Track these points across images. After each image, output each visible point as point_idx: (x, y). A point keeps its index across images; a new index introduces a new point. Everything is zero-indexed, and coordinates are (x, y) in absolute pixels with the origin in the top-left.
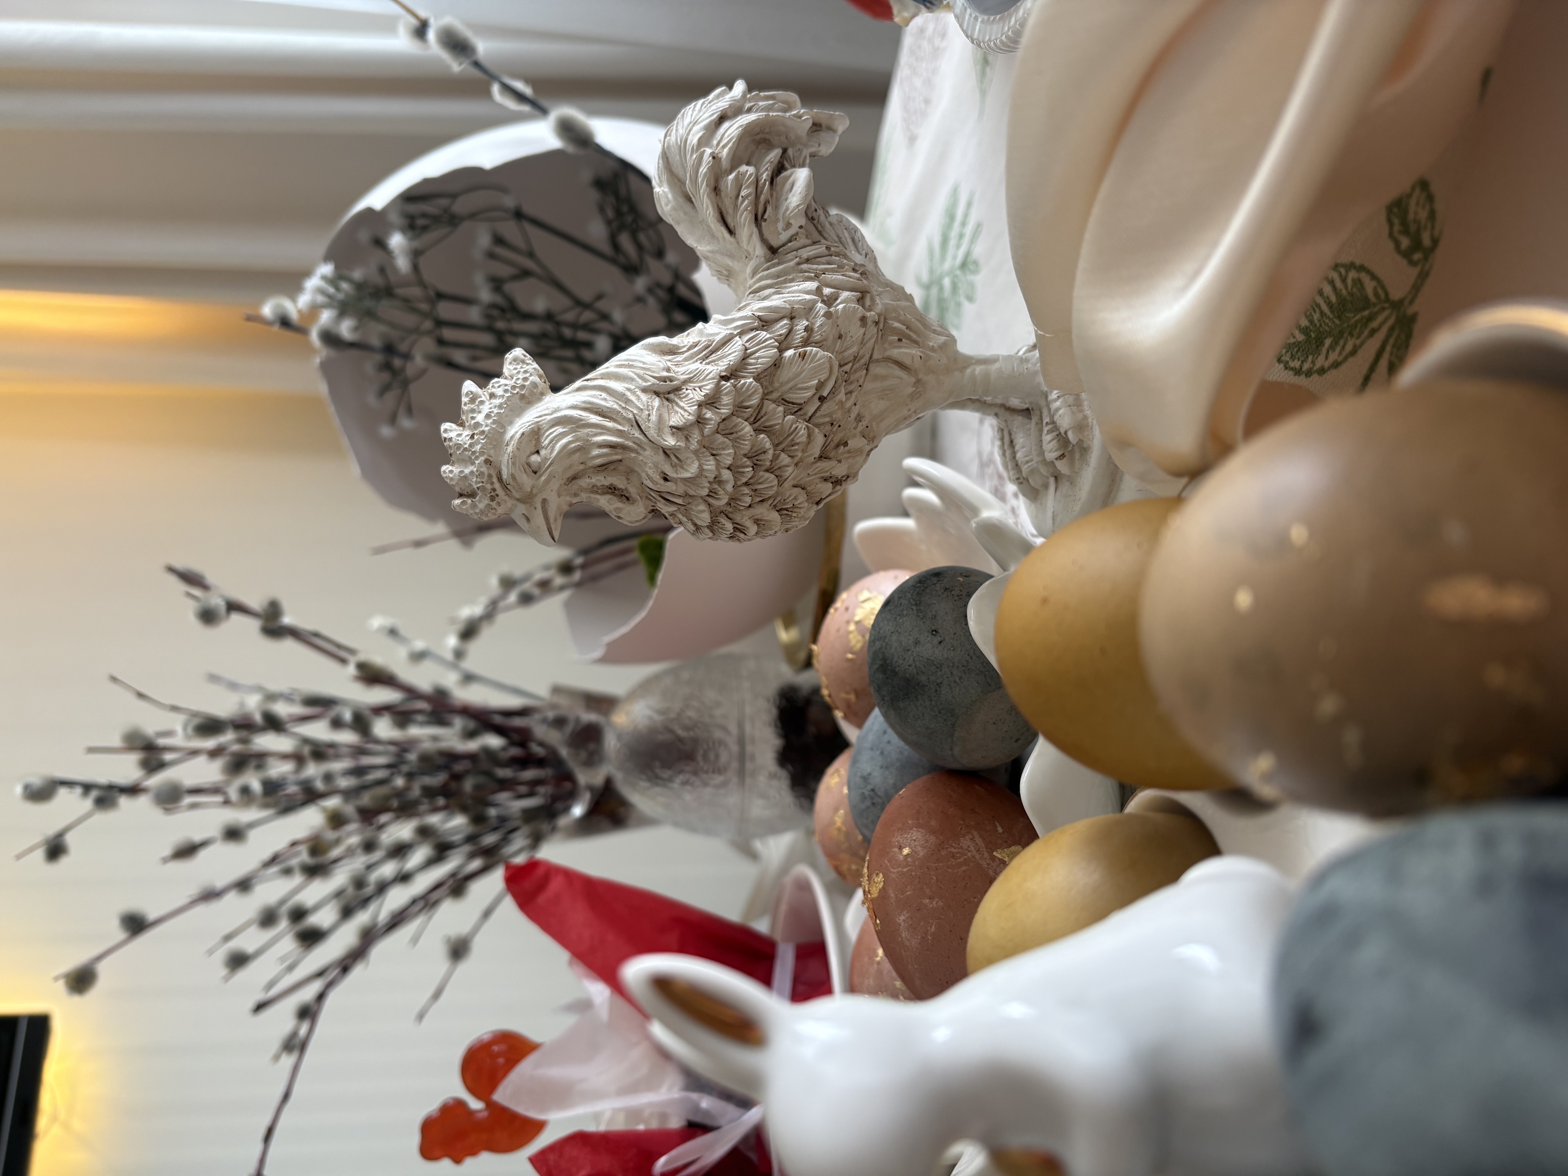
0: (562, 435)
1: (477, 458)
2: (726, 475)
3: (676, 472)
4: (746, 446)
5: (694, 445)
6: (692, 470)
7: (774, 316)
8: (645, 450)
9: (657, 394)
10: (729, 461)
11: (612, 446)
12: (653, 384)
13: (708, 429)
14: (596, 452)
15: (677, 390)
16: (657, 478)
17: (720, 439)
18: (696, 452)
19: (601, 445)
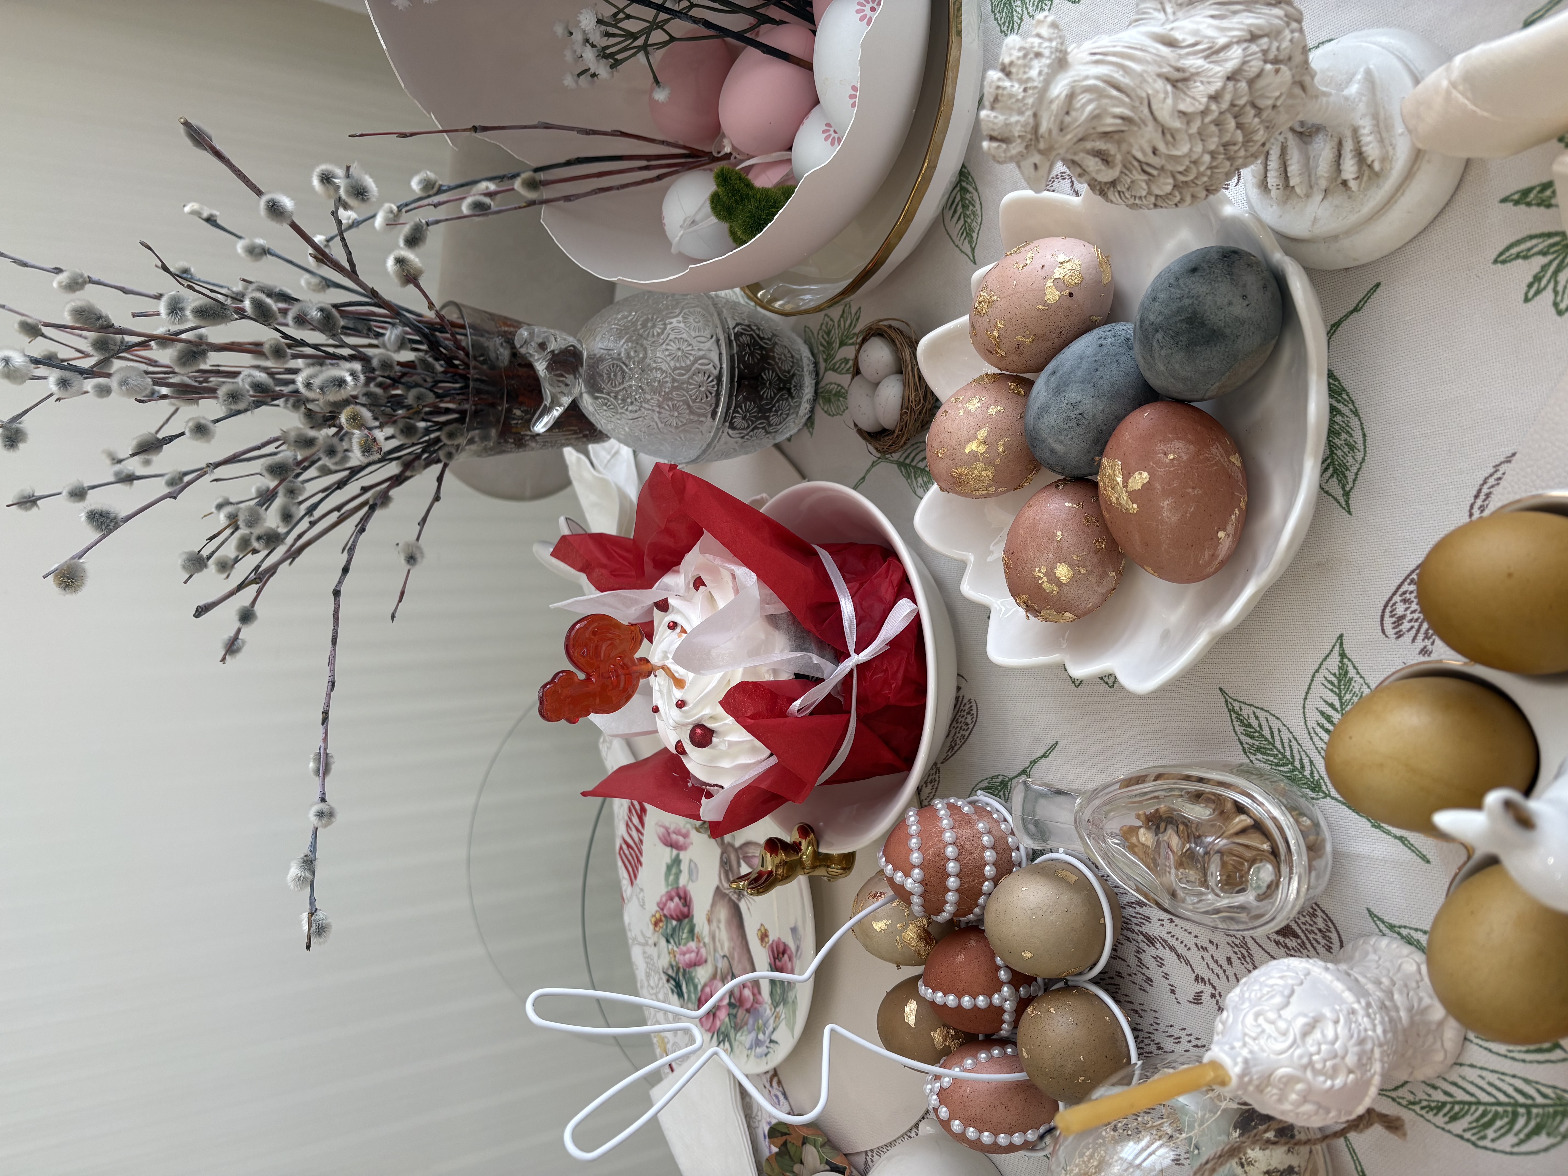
0: (1090, 101)
1: (1027, 109)
2: (1207, 158)
3: (1168, 148)
4: (1227, 138)
5: (1194, 129)
6: (1183, 149)
7: (1260, 33)
8: (1146, 125)
9: (1168, 79)
10: (1212, 147)
11: (1123, 118)
12: (1169, 72)
13: (1208, 119)
14: (1110, 121)
15: (1185, 80)
16: (1149, 151)
17: (1213, 128)
18: (1190, 136)
19: (1116, 116)
